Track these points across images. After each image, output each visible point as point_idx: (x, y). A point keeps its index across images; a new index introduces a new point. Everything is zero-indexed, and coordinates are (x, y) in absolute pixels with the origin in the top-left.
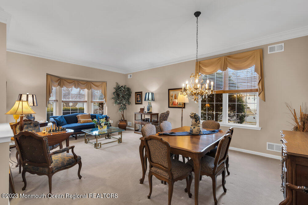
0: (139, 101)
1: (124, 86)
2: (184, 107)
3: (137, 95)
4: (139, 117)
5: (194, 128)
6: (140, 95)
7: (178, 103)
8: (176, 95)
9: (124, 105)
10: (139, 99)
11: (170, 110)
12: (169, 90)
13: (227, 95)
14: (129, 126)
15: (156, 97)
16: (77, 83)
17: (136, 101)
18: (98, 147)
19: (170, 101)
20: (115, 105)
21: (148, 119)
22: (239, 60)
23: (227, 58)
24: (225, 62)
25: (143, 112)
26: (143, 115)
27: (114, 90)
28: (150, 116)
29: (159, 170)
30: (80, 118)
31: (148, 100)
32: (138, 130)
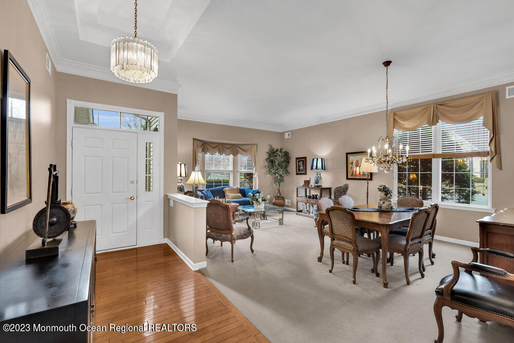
0: (301, 170)
1: (279, 150)
2: (371, 179)
3: (299, 161)
4: (302, 193)
5: (384, 203)
6: (303, 161)
7: (362, 173)
8: (357, 161)
9: (281, 175)
10: (302, 168)
11: (349, 182)
12: (347, 154)
13: (440, 160)
14: (288, 206)
15: (328, 164)
16: (221, 148)
17: (297, 171)
18: (256, 227)
19: (349, 170)
20: (268, 176)
21: (316, 195)
22: (457, 109)
23: (439, 106)
24: (435, 112)
25: (308, 186)
26: (308, 190)
27: (266, 156)
28: (319, 191)
29: (342, 243)
30: (227, 192)
31: (316, 168)
32: (301, 211)
